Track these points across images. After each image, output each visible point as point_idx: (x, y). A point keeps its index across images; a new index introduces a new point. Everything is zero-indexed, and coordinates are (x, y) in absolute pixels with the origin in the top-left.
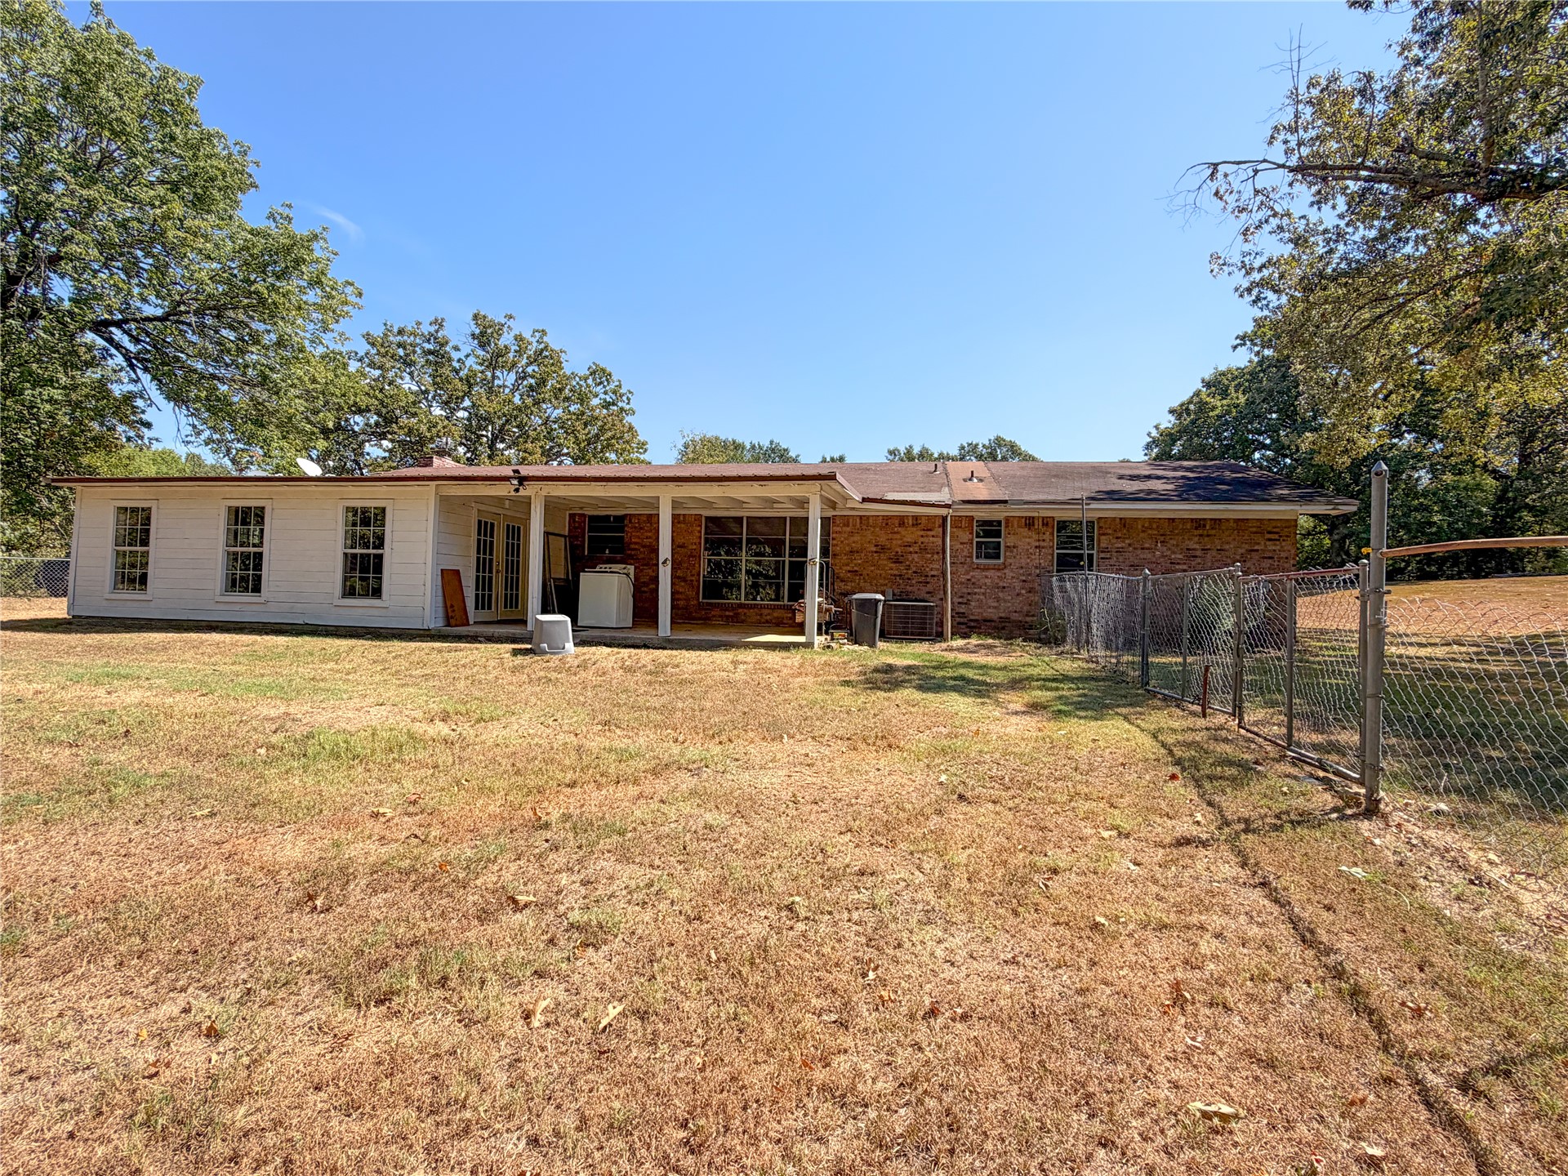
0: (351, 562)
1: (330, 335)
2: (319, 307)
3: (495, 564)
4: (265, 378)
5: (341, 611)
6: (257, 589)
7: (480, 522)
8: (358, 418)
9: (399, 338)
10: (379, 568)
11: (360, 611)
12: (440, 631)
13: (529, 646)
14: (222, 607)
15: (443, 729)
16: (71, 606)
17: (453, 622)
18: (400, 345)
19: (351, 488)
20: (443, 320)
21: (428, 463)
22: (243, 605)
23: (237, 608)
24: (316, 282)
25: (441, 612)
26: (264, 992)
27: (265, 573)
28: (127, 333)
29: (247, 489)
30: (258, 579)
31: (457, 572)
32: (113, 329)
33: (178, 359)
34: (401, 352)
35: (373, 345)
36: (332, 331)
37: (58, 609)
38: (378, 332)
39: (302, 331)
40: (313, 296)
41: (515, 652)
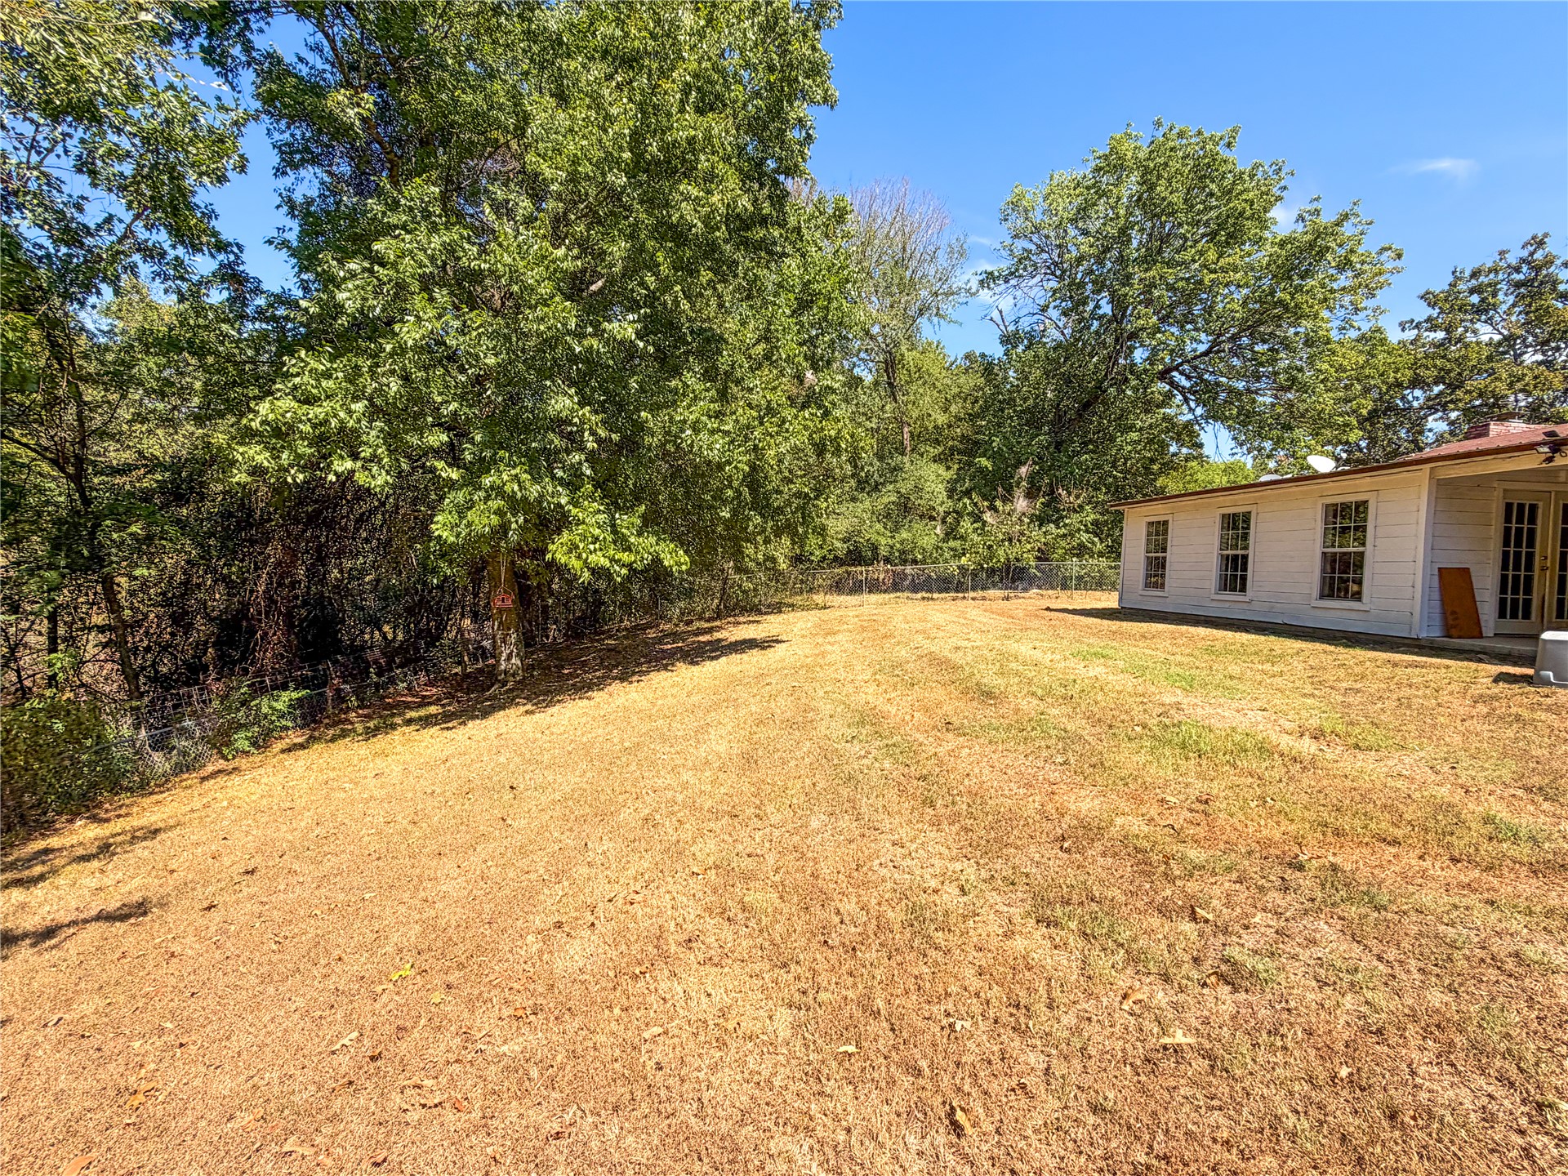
0: (1329, 561)
1: (1362, 314)
2: (1352, 290)
3: (1537, 558)
4: (1293, 380)
5: (1319, 613)
6: (1243, 589)
7: (1509, 506)
8: (1418, 393)
9: (1474, 282)
10: (1359, 566)
11: (1339, 613)
12: (1432, 642)
13: (1531, 672)
14: (1214, 604)
15: (1307, 746)
16: (1121, 600)
17: (1453, 632)
18: (1472, 291)
19: (1331, 484)
20: (1546, 235)
21: (1483, 432)
22: (1231, 604)
23: (1227, 605)
24: (1344, 265)
25: (1437, 620)
26: (1000, 882)
27: (1249, 573)
28: (1182, 373)
29: (1236, 497)
30: (1244, 579)
31: (1465, 572)
32: (1175, 373)
33: (1218, 384)
34: (1475, 299)
35: (1432, 305)
36: (1366, 309)
37: (1110, 601)
38: (1440, 285)
39: (1330, 323)
40: (1344, 280)
41: (1499, 678)
